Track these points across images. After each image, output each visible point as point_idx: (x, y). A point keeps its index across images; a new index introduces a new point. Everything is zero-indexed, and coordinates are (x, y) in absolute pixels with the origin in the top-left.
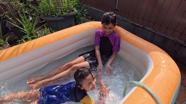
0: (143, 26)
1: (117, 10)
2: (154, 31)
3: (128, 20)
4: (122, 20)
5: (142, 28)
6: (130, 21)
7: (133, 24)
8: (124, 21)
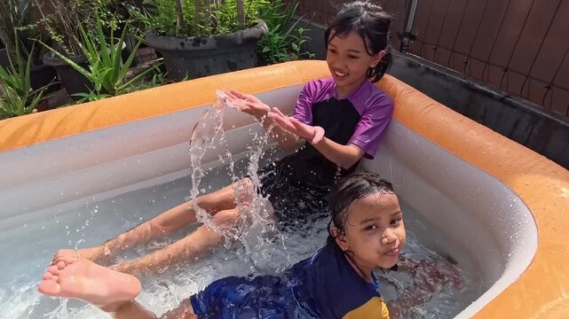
0: (504, 94)
1: (412, 37)
2: (548, 116)
3: (448, 71)
4: (428, 69)
5: (502, 100)
6: (457, 75)
7: (467, 86)
8: (435, 73)
